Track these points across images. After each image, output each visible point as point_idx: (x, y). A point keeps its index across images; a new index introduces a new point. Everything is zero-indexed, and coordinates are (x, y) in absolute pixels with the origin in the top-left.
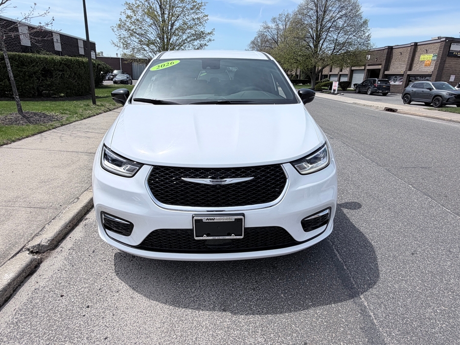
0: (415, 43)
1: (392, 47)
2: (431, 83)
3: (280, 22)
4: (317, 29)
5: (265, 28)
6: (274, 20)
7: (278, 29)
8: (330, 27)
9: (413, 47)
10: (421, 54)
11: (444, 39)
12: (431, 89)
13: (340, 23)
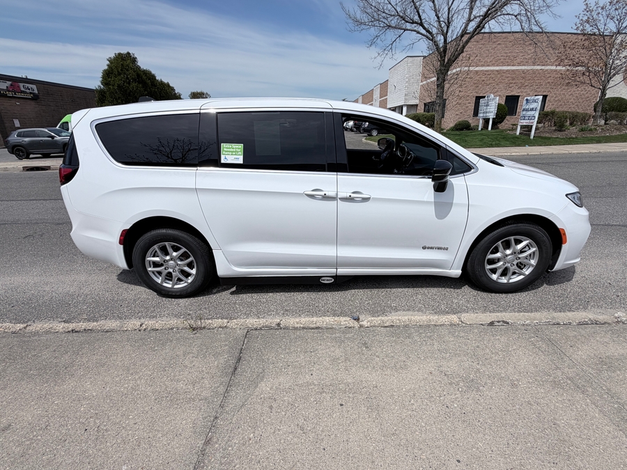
2: (47, 130)
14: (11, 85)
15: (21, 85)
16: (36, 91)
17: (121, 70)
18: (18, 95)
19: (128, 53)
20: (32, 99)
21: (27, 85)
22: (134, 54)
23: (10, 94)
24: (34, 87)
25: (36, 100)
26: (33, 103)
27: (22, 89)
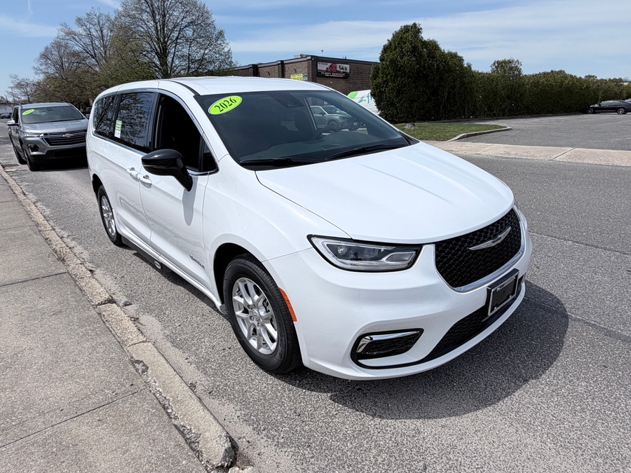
0: (281, 61)
1: (257, 65)
2: (321, 108)
3: (91, 26)
4: (158, 39)
5: (68, 34)
6: (79, 21)
7: (90, 35)
8: (177, 38)
9: (280, 66)
10: (290, 74)
11: (310, 58)
12: (323, 114)
13: (189, 32)
14: (331, 66)
15: (338, 65)
16: (348, 71)
17: (398, 44)
18: (334, 75)
19: (415, 24)
20: (344, 78)
21: (342, 65)
22: (419, 25)
23: (327, 74)
24: (348, 66)
25: (346, 78)
26: (343, 82)
27: (338, 69)
